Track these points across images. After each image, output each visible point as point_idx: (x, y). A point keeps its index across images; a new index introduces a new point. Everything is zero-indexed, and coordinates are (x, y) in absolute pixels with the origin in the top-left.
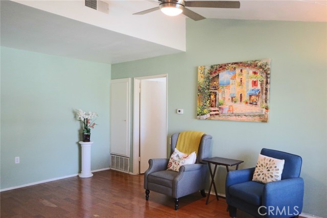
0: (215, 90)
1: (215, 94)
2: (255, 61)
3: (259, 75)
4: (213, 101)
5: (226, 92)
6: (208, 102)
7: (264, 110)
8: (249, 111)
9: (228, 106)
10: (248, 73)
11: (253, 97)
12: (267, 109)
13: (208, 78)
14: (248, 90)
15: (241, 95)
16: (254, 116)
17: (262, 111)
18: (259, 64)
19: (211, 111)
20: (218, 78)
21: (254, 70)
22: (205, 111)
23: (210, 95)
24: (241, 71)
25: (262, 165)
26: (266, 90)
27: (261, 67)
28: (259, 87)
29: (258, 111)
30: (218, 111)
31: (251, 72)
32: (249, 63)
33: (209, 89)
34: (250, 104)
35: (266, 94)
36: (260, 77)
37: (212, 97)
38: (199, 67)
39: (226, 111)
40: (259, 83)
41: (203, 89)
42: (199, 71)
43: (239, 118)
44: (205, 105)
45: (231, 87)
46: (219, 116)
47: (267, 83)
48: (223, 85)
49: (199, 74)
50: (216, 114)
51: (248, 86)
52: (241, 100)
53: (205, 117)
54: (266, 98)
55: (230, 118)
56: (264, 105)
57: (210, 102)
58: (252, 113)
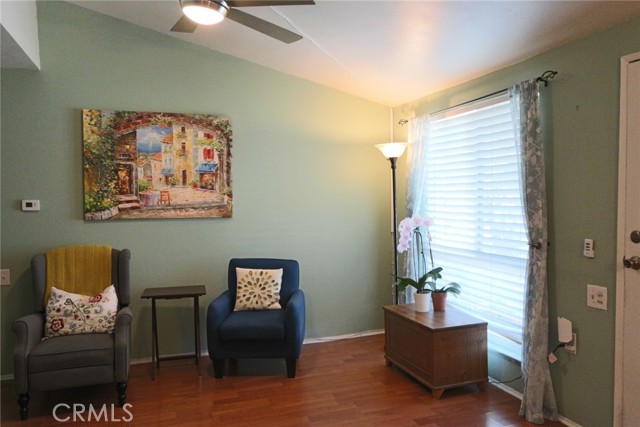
0: (128, 160)
1: (130, 170)
2: (209, 116)
3: (215, 140)
4: (124, 183)
5: (152, 165)
6: (112, 185)
7: (226, 198)
8: (200, 200)
9: (158, 193)
10: (197, 136)
11: (207, 177)
12: (230, 195)
13: (109, 135)
14: (197, 164)
15: (184, 172)
16: (210, 208)
17: (223, 199)
18: (215, 122)
19: (121, 202)
20: (135, 137)
21: (208, 131)
22: (107, 202)
23: (116, 171)
24: (183, 129)
25: (249, 283)
26: (229, 165)
27: (218, 127)
28: (216, 160)
29: (215, 200)
30: (137, 201)
31: (201, 134)
32: (197, 117)
33: (112, 158)
34: (202, 187)
35: (228, 172)
36: (216, 143)
37: (122, 174)
38: (86, 111)
39: (154, 201)
40: (216, 153)
41: (99, 157)
42: (86, 120)
43: (183, 214)
44: (106, 191)
45: (164, 157)
46: (141, 212)
47: (229, 154)
48: (148, 152)
49: (86, 125)
50: (133, 208)
51: (196, 157)
52: (184, 182)
53: (105, 214)
54: (228, 178)
55: (164, 214)
56: (226, 189)
57: (117, 184)
58: (206, 203)
